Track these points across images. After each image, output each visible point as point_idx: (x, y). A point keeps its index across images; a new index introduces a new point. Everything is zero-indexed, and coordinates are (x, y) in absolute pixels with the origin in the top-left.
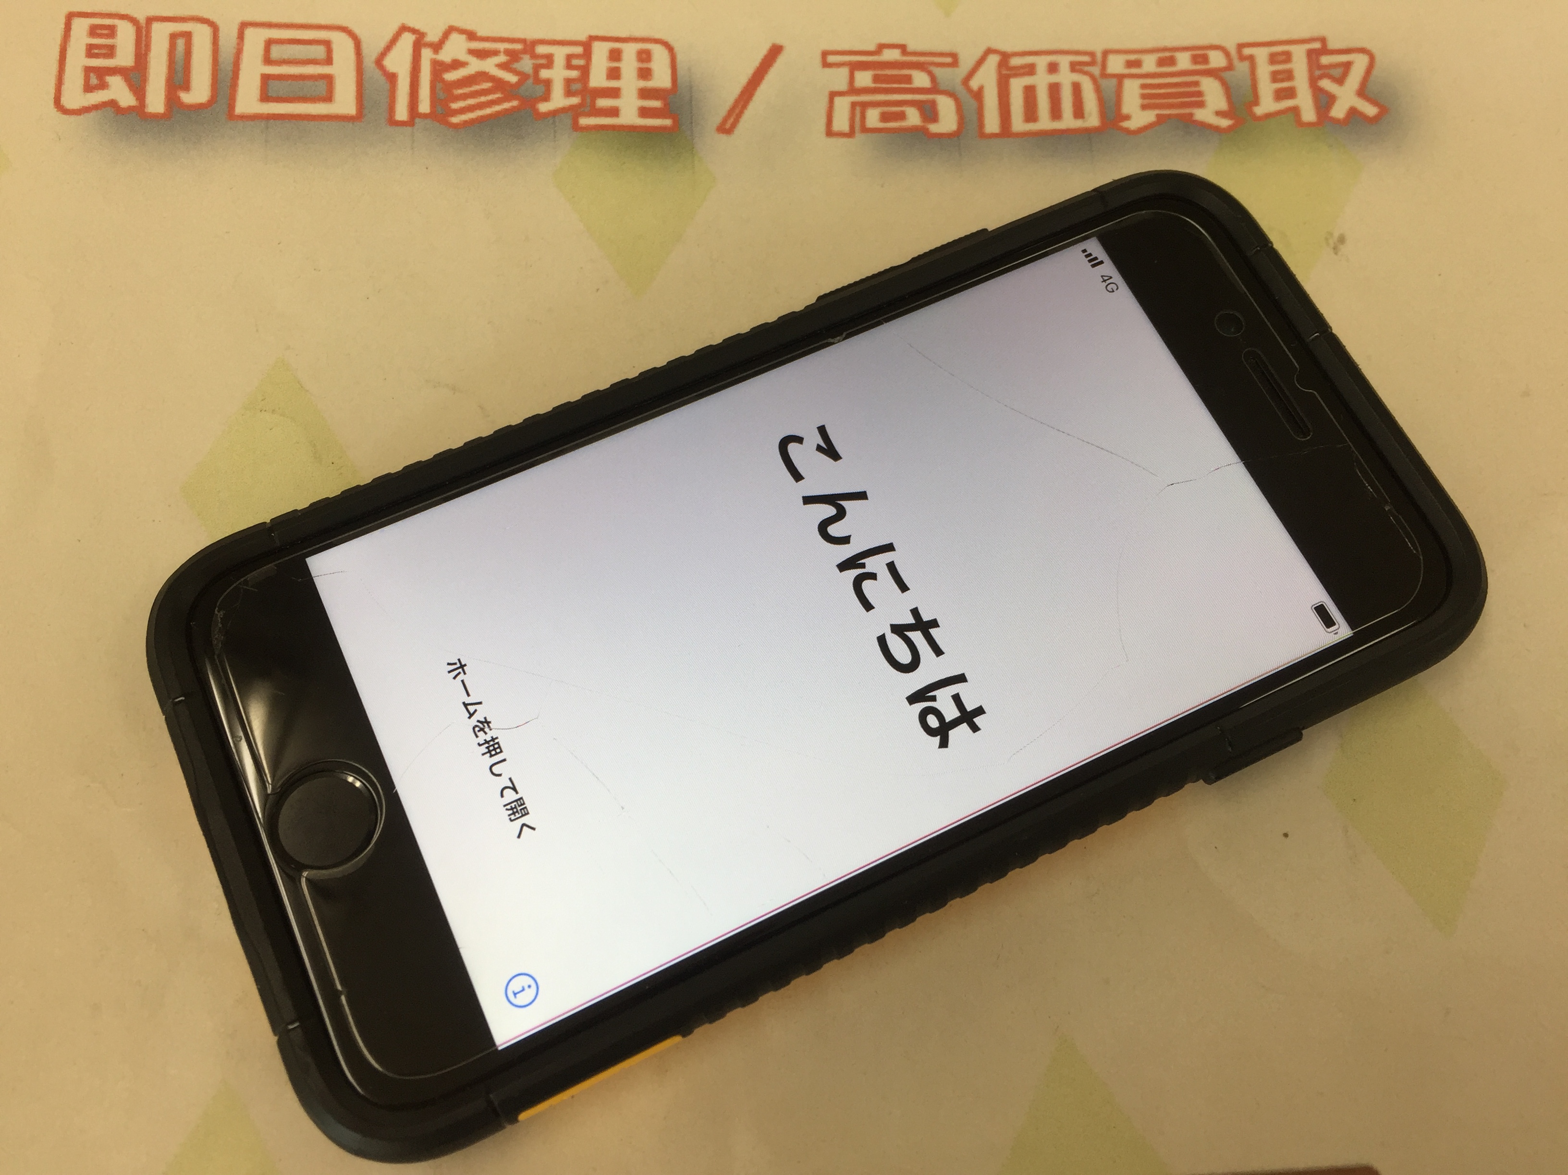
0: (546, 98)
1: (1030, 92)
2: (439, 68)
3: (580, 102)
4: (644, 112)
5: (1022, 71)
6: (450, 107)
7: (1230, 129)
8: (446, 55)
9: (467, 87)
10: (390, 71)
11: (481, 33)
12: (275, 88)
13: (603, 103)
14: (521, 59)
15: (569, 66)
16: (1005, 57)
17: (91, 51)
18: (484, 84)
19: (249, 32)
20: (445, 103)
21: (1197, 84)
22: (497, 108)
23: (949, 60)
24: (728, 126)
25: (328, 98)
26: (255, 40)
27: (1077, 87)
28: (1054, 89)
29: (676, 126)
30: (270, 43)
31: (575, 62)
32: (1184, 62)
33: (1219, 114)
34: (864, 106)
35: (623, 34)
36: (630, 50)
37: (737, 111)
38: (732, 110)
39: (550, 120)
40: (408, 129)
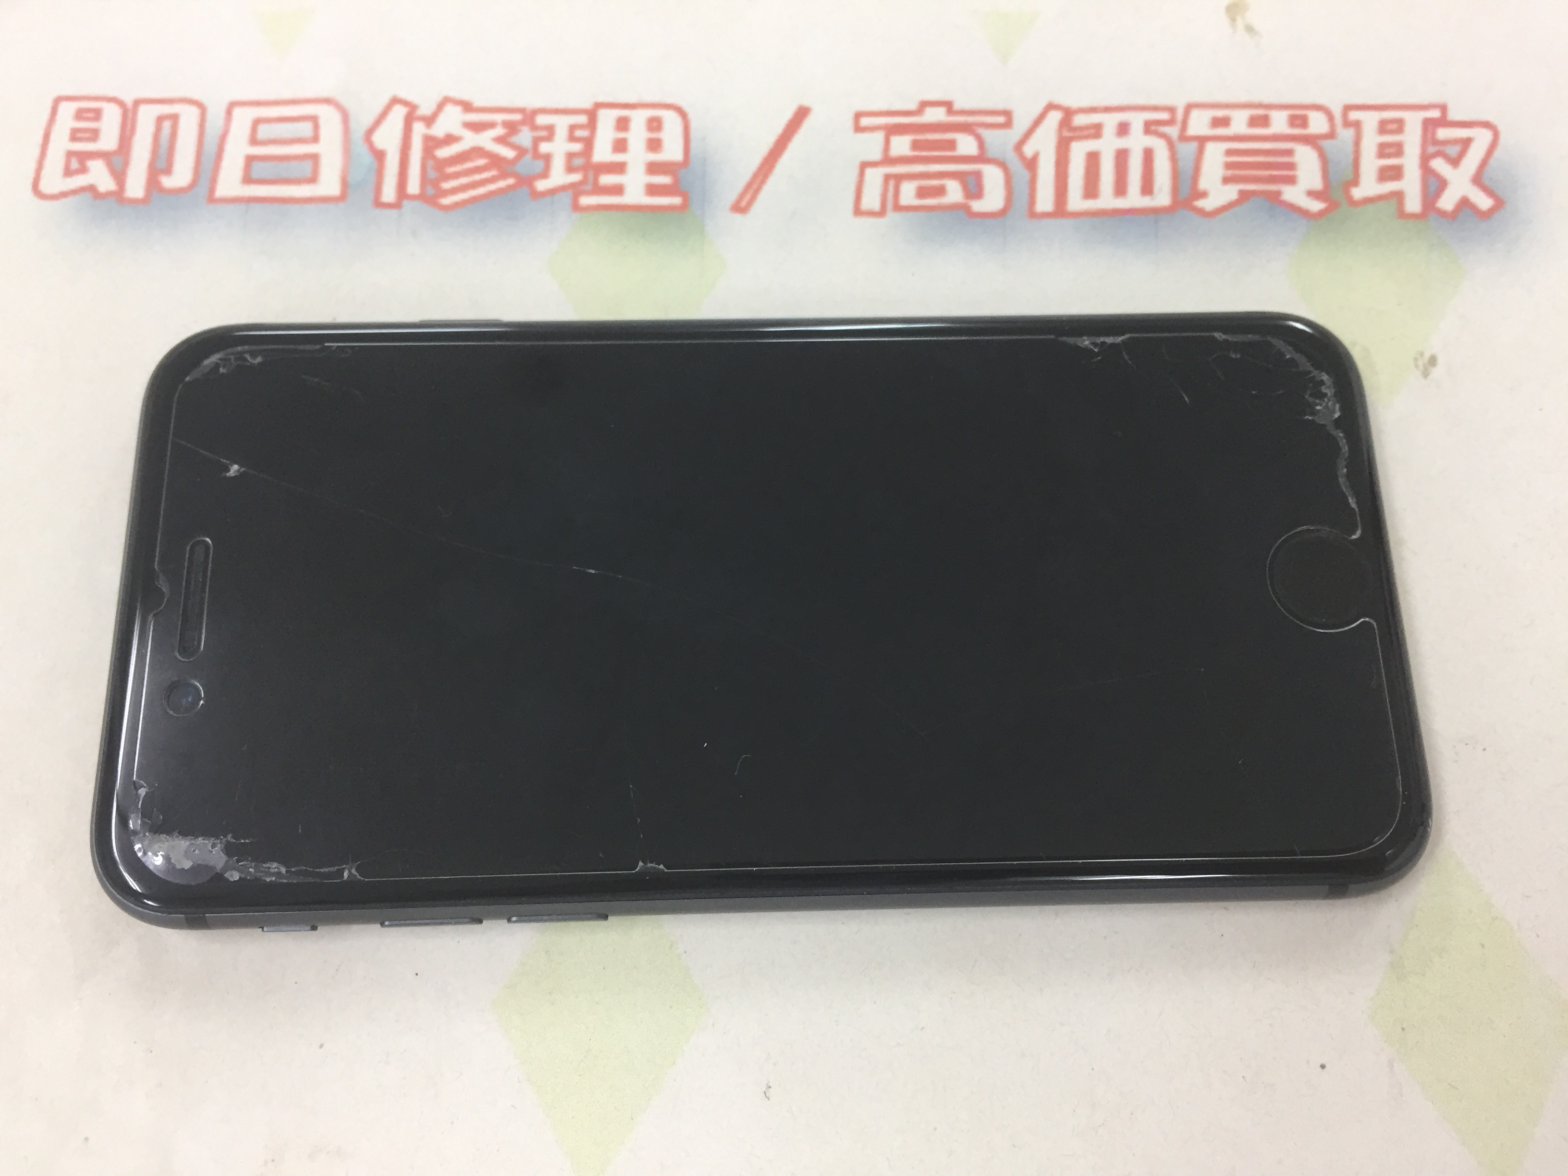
0: (545, 175)
1: (1093, 160)
2: (431, 144)
3: (582, 178)
4: (651, 189)
5: (1086, 133)
6: (441, 187)
7: (1323, 213)
8: (439, 130)
9: (459, 164)
10: (379, 148)
11: (478, 103)
12: (258, 169)
13: (606, 180)
14: (520, 131)
15: (572, 138)
16: (1067, 115)
17: (75, 135)
18: (479, 160)
19: (237, 111)
20: (436, 183)
21: (1290, 152)
22: (492, 187)
23: (1001, 120)
24: (743, 204)
25: (313, 179)
26: (242, 118)
27: (1148, 155)
28: (1122, 157)
29: (684, 207)
30: (257, 122)
31: (579, 133)
32: (1279, 123)
33: (1312, 194)
34: (899, 178)
35: (632, 100)
36: (638, 119)
37: (755, 186)
38: (749, 186)
39: (548, 199)
40: (394, 213)
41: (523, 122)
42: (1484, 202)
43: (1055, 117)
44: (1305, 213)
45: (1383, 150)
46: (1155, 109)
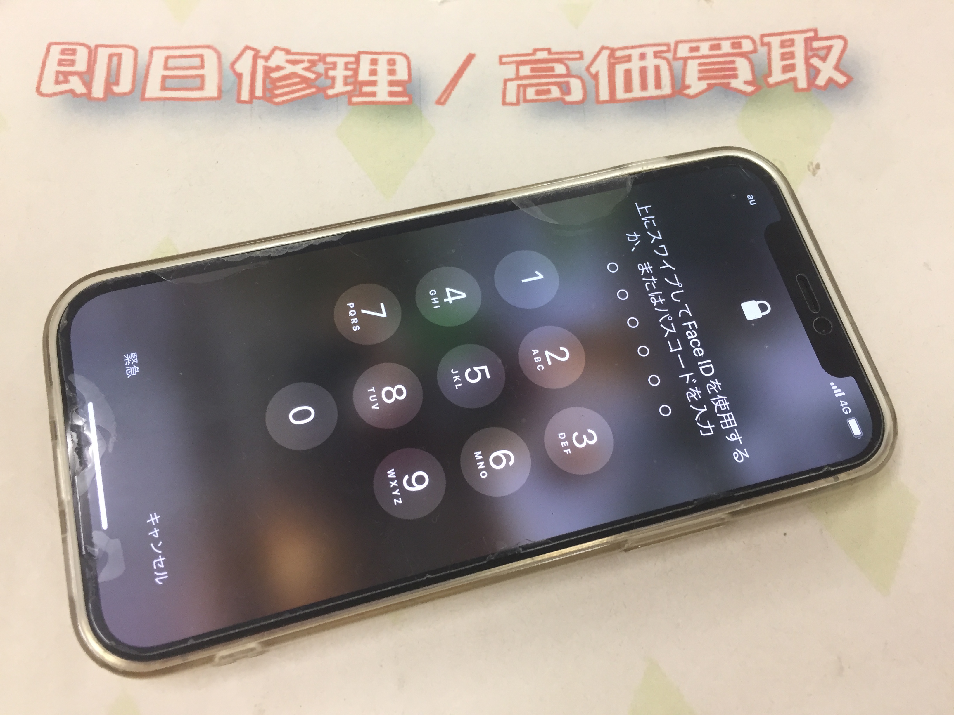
0: (332, 86)
1: (628, 73)
2: (268, 71)
3: (353, 89)
4: (392, 94)
5: (623, 60)
6: (274, 93)
7: (753, 93)
8: (272, 63)
9: (284, 81)
10: (239, 72)
11: (294, 50)
12: (170, 83)
13: (366, 89)
14: (317, 65)
15: (347, 69)
16: (613, 51)
17: (61, 63)
18: (295, 79)
19: (155, 52)
20: (271, 91)
21: (733, 62)
22: (303, 93)
23: (578, 56)
24: (442, 100)
25: (201, 88)
26: (159, 57)
27: (657, 68)
28: (643, 71)
29: (410, 101)
30: (167, 58)
31: (350, 66)
32: (726, 47)
33: (746, 83)
34: (525, 87)
35: (379, 50)
36: (382, 60)
37: (448, 92)
38: (445, 91)
39: (335, 99)
40: (248, 106)
41: (319, 60)
42: (842, 79)
43: (606, 53)
44: (744, 93)
45: (784, 57)
46: (659, 45)
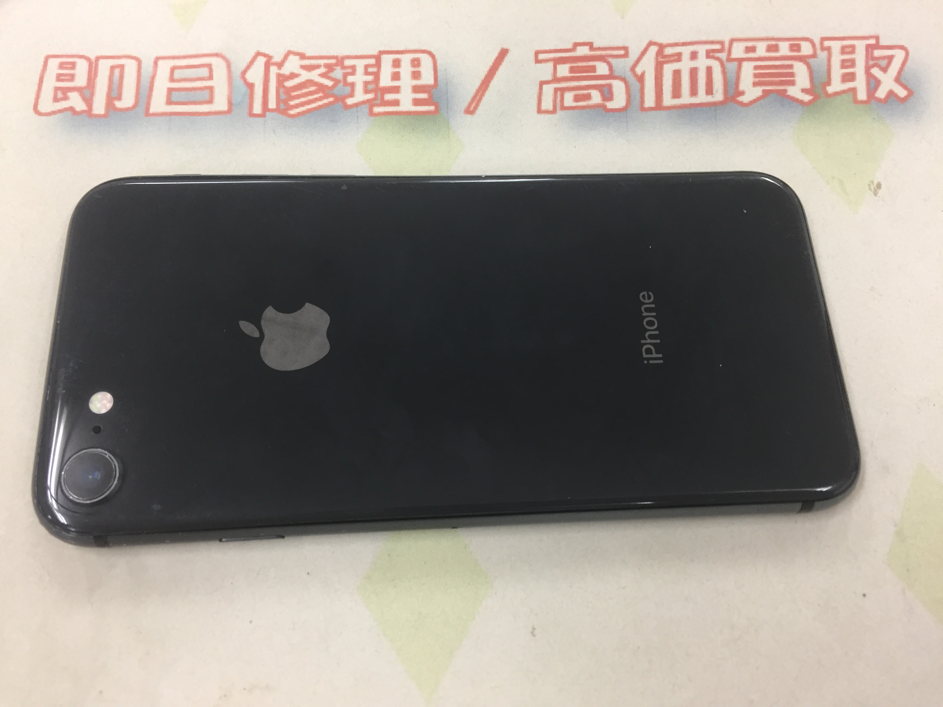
0: (352, 95)
1: (677, 75)
2: (282, 79)
3: (374, 97)
4: (416, 102)
5: (672, 58)
6: (289, 104)
7: (810, 102)
8: (286, 70)
9: (300, 90)
10: (250, 82)
11: (308, 54)
12: (175, 96)
13: (389, 97)
14: (335, 69)
15: (367, 73)
16: (661, 48)
17: (59, 78)
18: (311, 88)
19: (160, 63)
20: (285, 102)
21: (791, 67)
22: (319, 103)
23: (622, 53)
24: (471, 108)
25: (210, 101)
26: (164, 68)
27: (709, 70)
28: (694, 72)
29: (437, 111)
30: (173, 69)
31: (370, 70)
32: (784, 49)
33: (804, 91)
34: (563, 90)
35: (401, 49)
36: (406, 59)
37: (478, 98)
38: (474, 97)
39: (354, 109)
40: (261, 120)
41: (336, 65)
42: (902, 93)
43: (654, 50)
44: (801, 102)
45: (844, 64)
46: (712, 42)
